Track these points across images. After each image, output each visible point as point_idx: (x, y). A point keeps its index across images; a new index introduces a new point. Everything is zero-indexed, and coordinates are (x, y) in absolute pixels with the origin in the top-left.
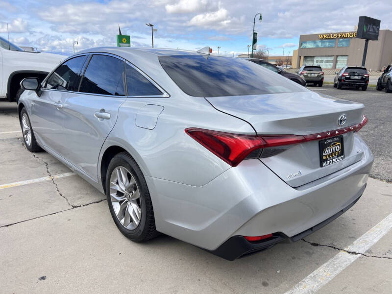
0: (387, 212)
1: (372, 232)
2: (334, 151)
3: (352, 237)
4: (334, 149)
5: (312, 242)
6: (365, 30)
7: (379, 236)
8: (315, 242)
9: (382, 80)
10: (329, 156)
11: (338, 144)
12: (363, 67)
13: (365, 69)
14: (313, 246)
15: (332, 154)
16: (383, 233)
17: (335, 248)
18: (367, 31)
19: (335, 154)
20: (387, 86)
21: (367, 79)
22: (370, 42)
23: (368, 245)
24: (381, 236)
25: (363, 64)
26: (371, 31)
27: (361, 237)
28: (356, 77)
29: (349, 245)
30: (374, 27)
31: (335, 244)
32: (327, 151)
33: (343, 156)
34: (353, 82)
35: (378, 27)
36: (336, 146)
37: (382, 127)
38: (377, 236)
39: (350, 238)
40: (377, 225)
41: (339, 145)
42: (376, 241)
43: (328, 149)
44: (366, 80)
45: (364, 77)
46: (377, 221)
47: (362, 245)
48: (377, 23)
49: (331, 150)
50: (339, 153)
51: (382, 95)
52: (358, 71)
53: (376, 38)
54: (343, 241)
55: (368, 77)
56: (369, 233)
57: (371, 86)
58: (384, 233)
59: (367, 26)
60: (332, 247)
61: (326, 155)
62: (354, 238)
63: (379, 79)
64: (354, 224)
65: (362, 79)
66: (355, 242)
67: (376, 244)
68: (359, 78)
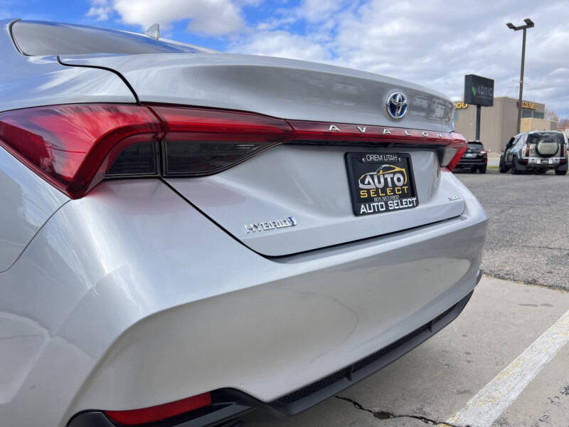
0: (531, 335)
1: (505, 377)
2: (390, 185)
3: (464, 392)
4: (389, 180)
5: (377, 410)
6: (474, 93)
7: (520, 384)
8: (384, 410)
9: (506, 159)
10: (377, 192)
11: (398, 169)
12: (478, 141)
13: (480, 143)
14: (377, 419)
15: (384, 190)
16: (528, 378)
17: (427, 421)
18: (477, 94)
19: (393, 191)
20: (513, 165)
21: (485, 157)
22: (482, 108)
23: (498, 408)
24: (524, 384)
25: (478, 137)
26: (482, 93)
27: (483, 390)
28: (469, 155)
29: (459, 409)
30: (486, 88)
31: (427, 409)
32: (368, 179)
33: (414, 199)
34: (466, 162)
35: (491, 89)
36: (394, 173)
37: (510, 211)
38: (516, 385)
39: (460, 393)
40: (514, 362)
41: (401, 173)
42: (514, 396)
43: (372, 177)
44: (483, 159)
45: (480, 155)
46: (514, 355)
47: (485, 408)
48: (488, 83)
49: (382, 180)
50: (403, 190)
51: (508, 177)
52: (472, 147)
53: (490, 102)
54: (445, 402)
55: (486, 154)
56: (499, 379)
57: (492, 167)
58: (530, 377)
59: (476, 87)
60: (421, 418)
61: (368, 191)
62: (468, 393)
63: (501, 157)
64: (469, 362)
65: (478, 157)
66: (471, 401)
67: (515, 402)
68: (474, 155)
